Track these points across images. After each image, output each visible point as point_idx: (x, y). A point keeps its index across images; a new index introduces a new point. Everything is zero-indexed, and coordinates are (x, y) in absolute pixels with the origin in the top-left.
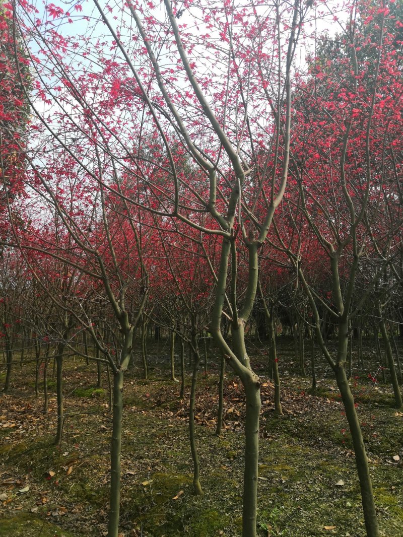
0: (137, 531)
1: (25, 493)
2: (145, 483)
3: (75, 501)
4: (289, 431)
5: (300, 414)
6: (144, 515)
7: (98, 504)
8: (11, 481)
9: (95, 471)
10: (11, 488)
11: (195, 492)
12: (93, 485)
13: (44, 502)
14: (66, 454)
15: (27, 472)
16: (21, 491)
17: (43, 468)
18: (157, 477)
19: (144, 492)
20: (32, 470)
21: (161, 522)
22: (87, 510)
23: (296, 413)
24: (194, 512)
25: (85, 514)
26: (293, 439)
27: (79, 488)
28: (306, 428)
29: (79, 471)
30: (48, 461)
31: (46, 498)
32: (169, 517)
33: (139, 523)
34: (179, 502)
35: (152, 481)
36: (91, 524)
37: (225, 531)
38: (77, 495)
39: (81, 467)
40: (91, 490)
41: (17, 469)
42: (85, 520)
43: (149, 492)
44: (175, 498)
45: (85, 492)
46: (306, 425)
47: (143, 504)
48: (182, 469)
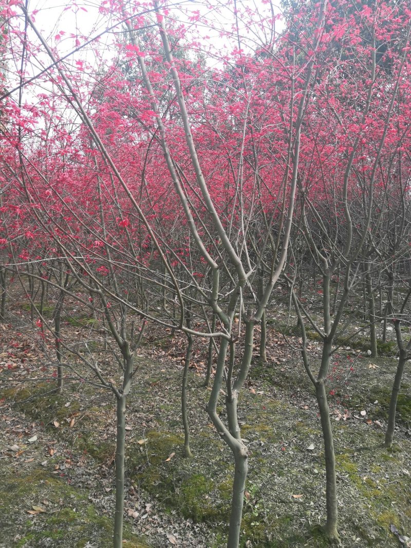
0: (135, 488)
1: (34, 442)
2: (141, 442)
3: (80, 454)
4: (271, 379)
5: (283, 361)
6: (141, 474)
7: (100, 459)
8: (20, 428)
9: (96, 425)
10: (21, 437)
11: (184, 455)
12: (94, 440)
13: (52, 454)
14: (68, 404)
15: (33, 421)
16: (30, 440)
17: (48, 418)
18: (152, 436)
19: (141, 452)
20: (37, 418)
21: (155, 483)
22: (90, 464)
23: (279, 361)
24: (184, 476)
25: (89, 468)
26: (275, 388)
27: (82, 441)
28: (287, 378)
29: (81, 424)
30: (52, 410)
31: (53, 449)
32: (163, 478)
33: (136, 480)
34: (172, 464)
35: (147, 440)
36: (95, 479)
37: (210, 495)
38: (81, 448)
39: (82, 420)
40: (93, 445)
41: (24, 416)
42: (89, 474)
43: (145, 451)
44: (168, 460)
45: (87, 445)
46: (287, 375)
47: (139, 464)
48: (174, 426)
